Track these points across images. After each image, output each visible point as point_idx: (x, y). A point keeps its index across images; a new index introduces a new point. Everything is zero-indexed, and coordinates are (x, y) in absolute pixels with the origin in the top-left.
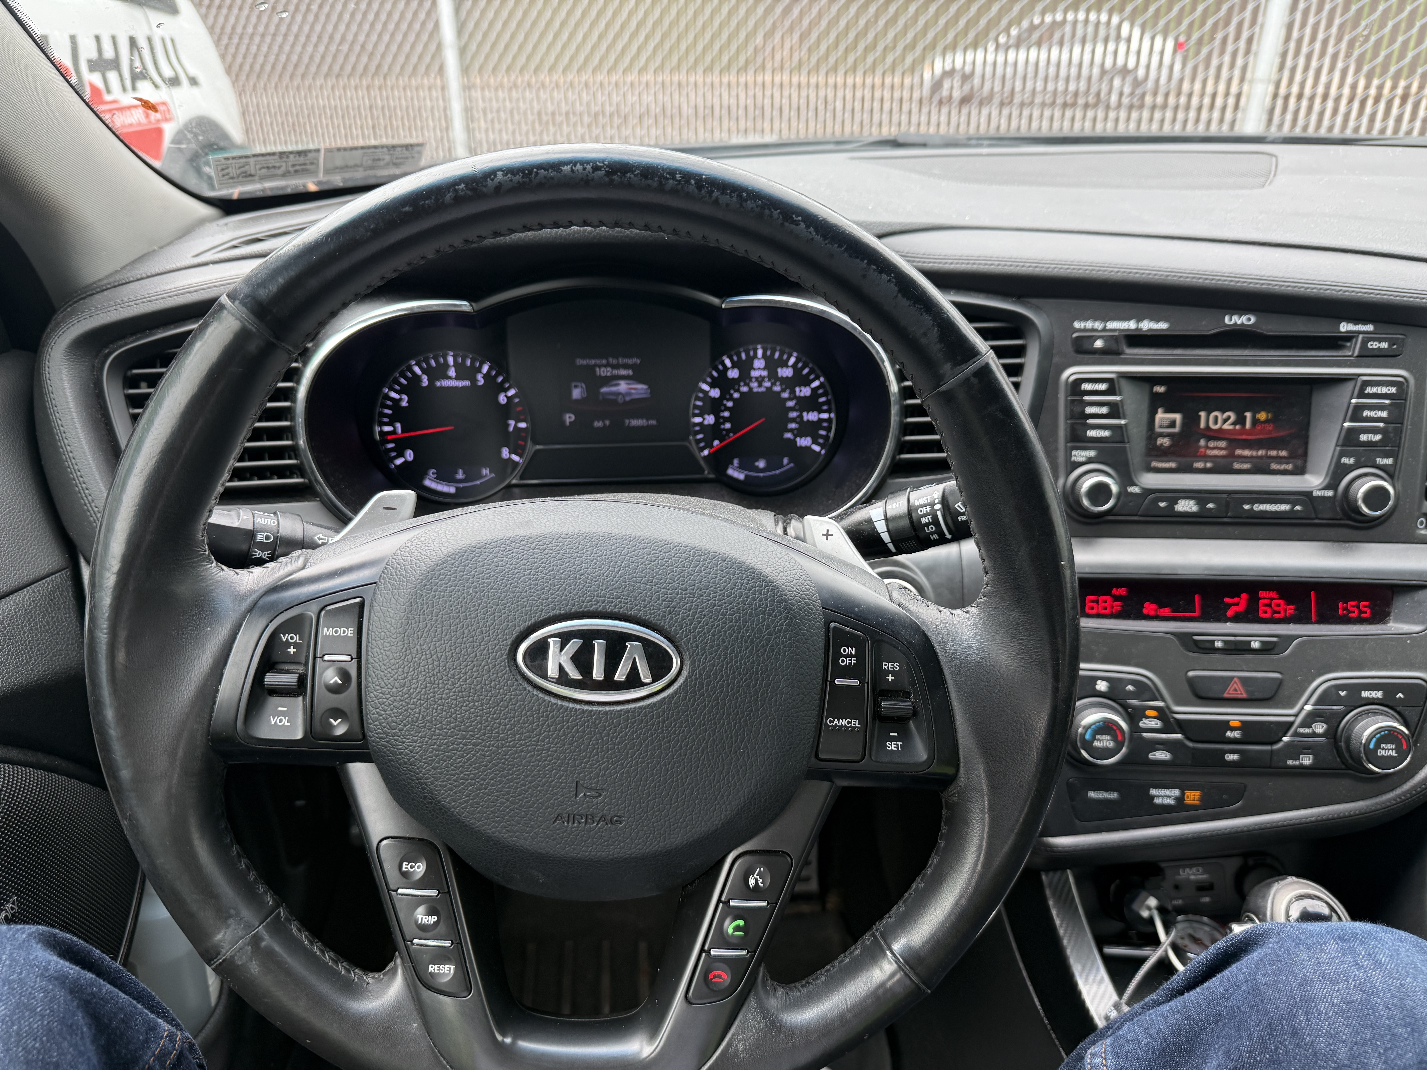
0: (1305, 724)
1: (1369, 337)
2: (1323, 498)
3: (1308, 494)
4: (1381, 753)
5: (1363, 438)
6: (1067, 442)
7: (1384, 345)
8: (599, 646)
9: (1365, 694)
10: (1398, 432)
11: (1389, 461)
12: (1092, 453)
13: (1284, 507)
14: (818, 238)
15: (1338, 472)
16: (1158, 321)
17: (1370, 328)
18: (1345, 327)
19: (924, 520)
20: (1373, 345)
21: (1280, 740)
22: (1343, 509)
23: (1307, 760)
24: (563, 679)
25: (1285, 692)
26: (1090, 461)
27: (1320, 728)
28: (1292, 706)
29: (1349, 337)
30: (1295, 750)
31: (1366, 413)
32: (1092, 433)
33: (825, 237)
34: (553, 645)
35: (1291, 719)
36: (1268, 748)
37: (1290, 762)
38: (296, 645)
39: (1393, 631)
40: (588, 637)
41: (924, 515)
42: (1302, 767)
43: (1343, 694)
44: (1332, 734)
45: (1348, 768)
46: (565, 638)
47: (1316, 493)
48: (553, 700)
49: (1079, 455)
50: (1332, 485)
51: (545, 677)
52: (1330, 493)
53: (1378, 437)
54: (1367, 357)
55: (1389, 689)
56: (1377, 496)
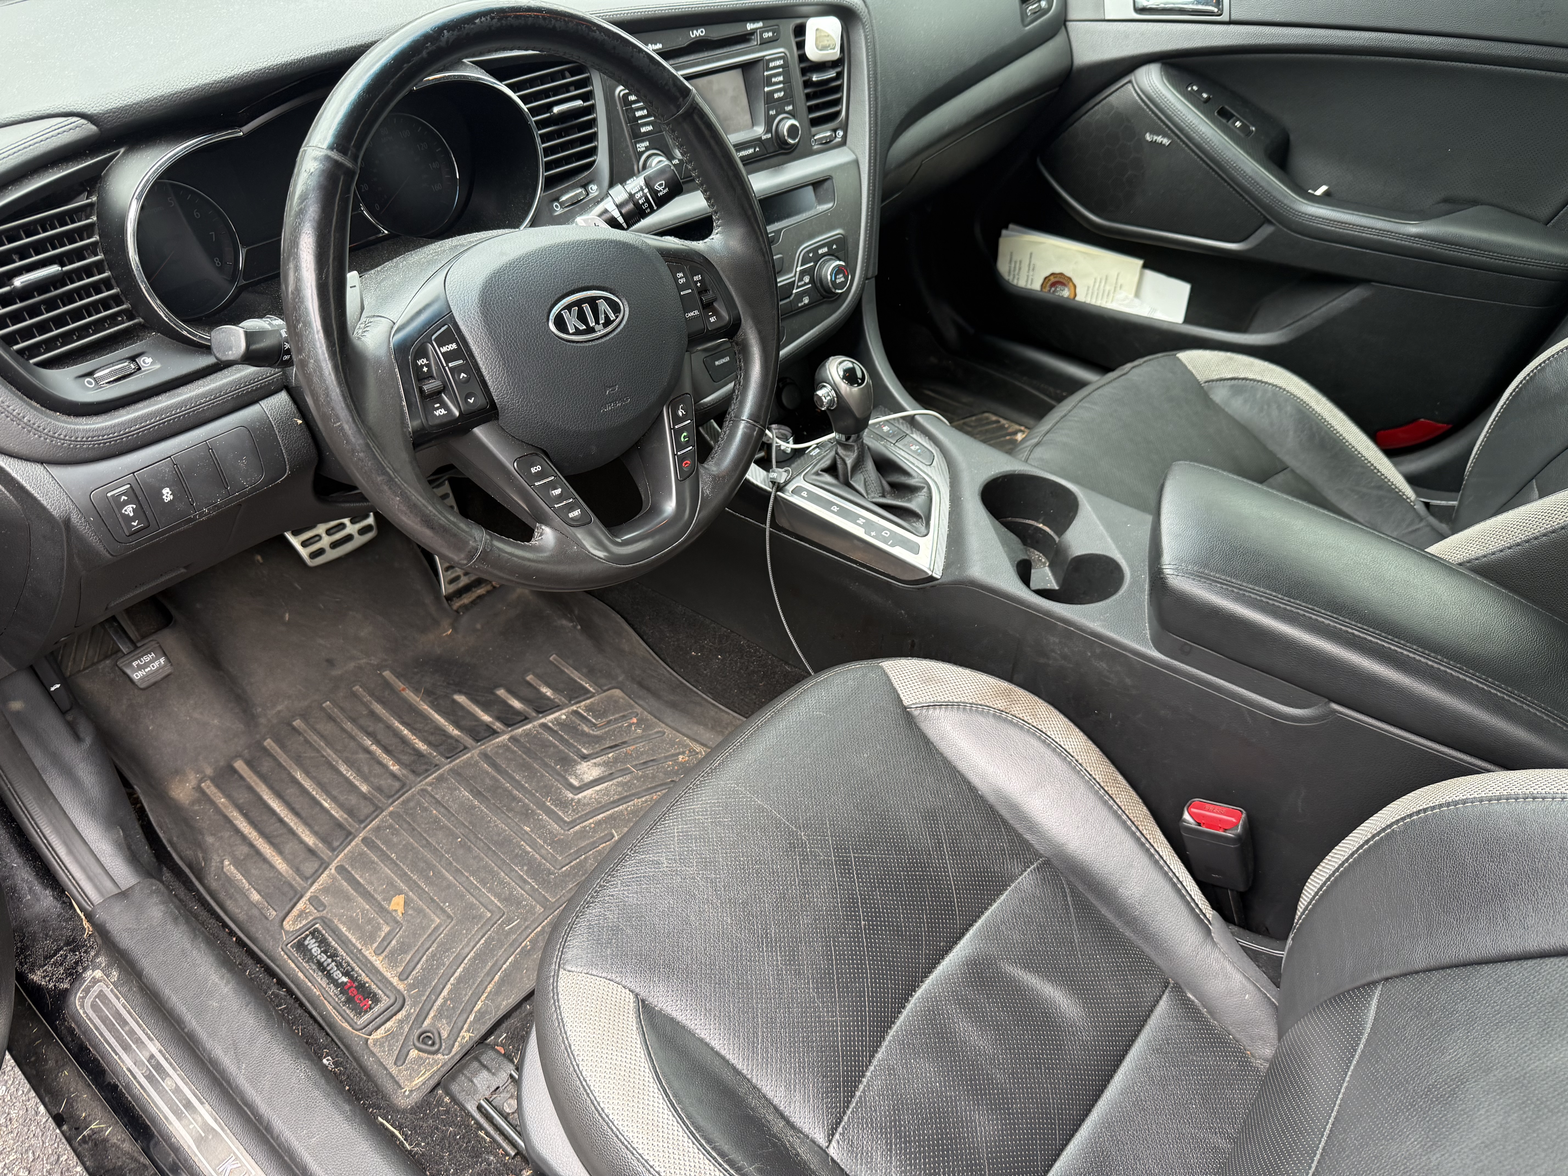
0: (800, 279)
1: (763, 30)
2: (767, 139)
3: (759, 139)
4: (838, 281)
5: (776, 96)
6: (631, 140)
7: (770, 34)
8: (586, 307)
9: (820, 252)
10: (791, 88)
11: (790, 108)
12: (647, 144)
13: (751, 151)
14: (606, 38)
15: (769, 121)
16: (656, 44)
17: (760, 24)
18: (750, 26)
19: (641, 202)
20: (766, 35)
21: (792, 294)
22: (778, 144)
23: (806, 300)
24: (578, 332)
25: (786, 265)
26: (647, 149)
27: (807, 279)
28: (792, 272)
29: (752, 33)
30: (800, 296)
31: (774, 80)
32: (643, 130)
33: (609, 37)
34: (566, 314)
35: (793, 279)
36: (788, 300)
37: (800, 305)
38: (426, 365)
39: (821, 210)
40: (579, 303)
41: (640, 198)
42: (805, 305)
43: (811, 255)
44: (812, 281)
45: (824, 298)
46: (569, 307)
47: (764, 137)
48: (579, 345)
49: (641, 147)
50: (768, 130)
51: (568, 333)
52: (769, 136)
53: (782, 93)
54: (765, 43)
55: (829, 244)
56: (793, 130)
